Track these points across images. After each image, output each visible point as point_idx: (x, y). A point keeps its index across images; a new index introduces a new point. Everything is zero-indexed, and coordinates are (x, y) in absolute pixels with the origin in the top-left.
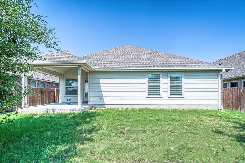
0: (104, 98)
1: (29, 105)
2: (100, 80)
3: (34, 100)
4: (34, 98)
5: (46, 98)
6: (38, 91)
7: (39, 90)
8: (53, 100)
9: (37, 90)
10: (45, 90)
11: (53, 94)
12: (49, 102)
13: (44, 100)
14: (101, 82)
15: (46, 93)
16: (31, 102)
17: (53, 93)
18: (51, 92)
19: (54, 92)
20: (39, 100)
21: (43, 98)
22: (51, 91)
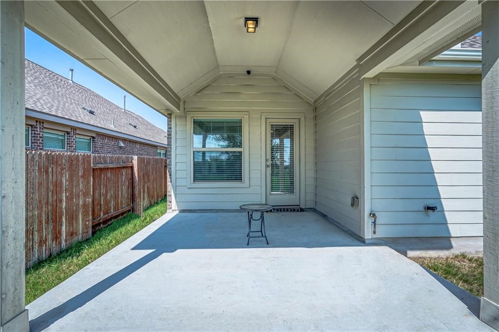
0: (447, 205)
1: (41, 237)
2: (425, 115)
3: (61, 208)
4: (61, 201)
5: (106, 192)
6: (81, 167)
7: (84, 163)
8: (128, 196)
9: (74, 163)
10: (105, 162)
11: (130, 176)
12: (118, 204)
13: (102, 203)
14: (427, 129)
15: (109, 175)
16: (47, 223)
17: (130, 171)
18: (124, 168)
19: (132, 167)
20: (84, 205)
21: (97, 196)
22: (124, 165)
